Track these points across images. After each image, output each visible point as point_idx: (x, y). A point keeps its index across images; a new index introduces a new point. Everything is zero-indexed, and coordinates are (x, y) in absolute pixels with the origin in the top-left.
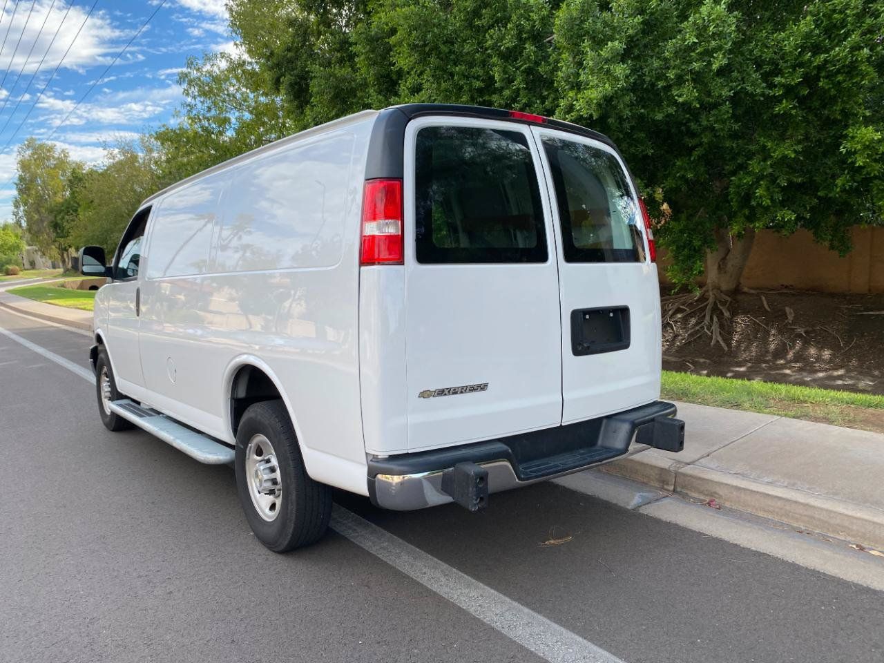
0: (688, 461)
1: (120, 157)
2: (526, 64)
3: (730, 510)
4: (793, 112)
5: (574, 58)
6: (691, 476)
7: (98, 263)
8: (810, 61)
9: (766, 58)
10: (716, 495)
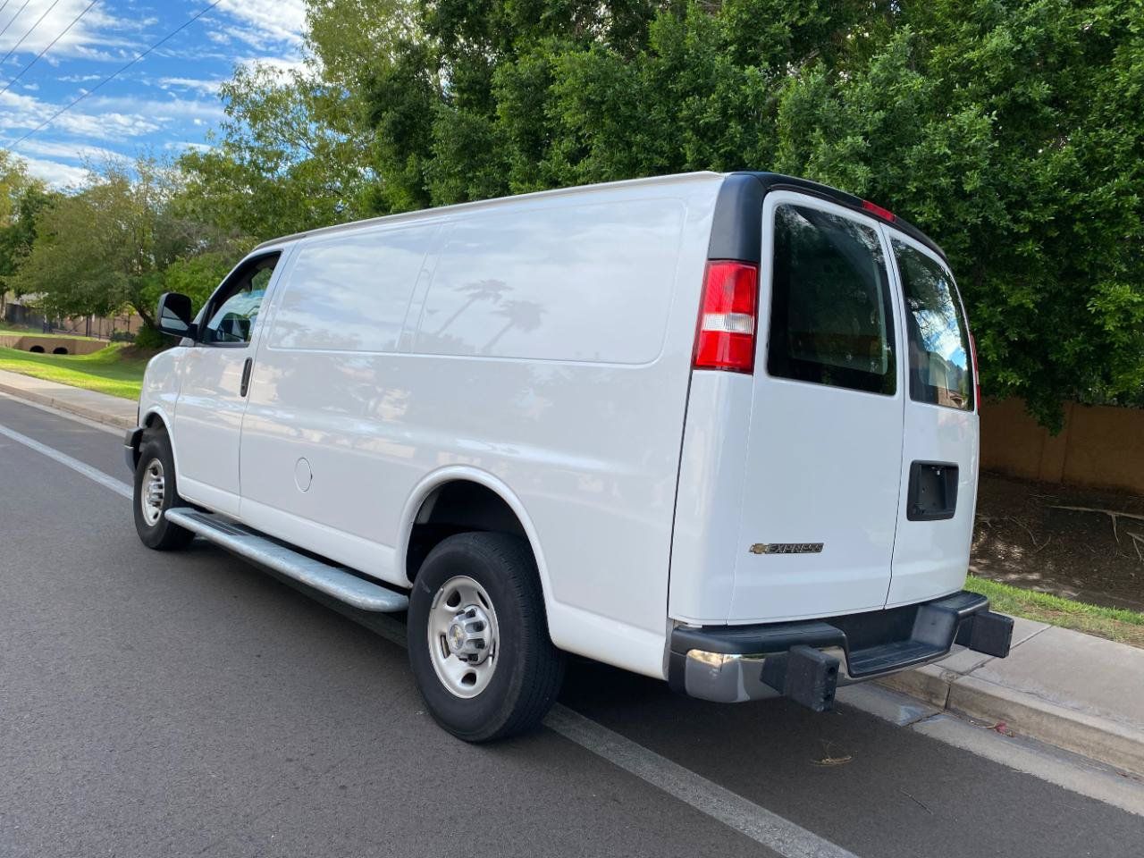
0: (961, 670)
1: (104, 181)
2: (727, 145)
3: (1027, 739)
4: (1038, 256)
5: (797, 148)
6: (970, 690)
7: (176, 317)
8: (1066, 199)
9: (1013, 186)
10: (1006, 718)
